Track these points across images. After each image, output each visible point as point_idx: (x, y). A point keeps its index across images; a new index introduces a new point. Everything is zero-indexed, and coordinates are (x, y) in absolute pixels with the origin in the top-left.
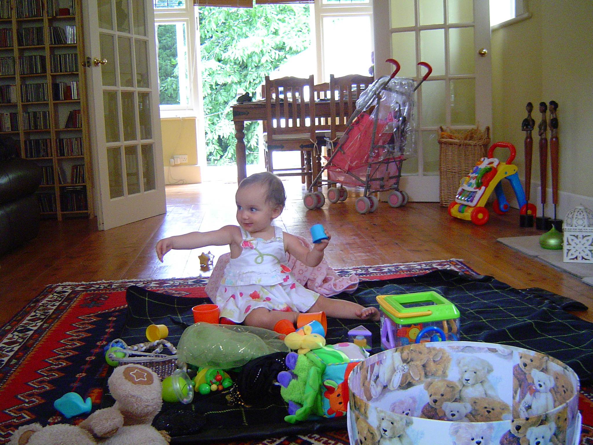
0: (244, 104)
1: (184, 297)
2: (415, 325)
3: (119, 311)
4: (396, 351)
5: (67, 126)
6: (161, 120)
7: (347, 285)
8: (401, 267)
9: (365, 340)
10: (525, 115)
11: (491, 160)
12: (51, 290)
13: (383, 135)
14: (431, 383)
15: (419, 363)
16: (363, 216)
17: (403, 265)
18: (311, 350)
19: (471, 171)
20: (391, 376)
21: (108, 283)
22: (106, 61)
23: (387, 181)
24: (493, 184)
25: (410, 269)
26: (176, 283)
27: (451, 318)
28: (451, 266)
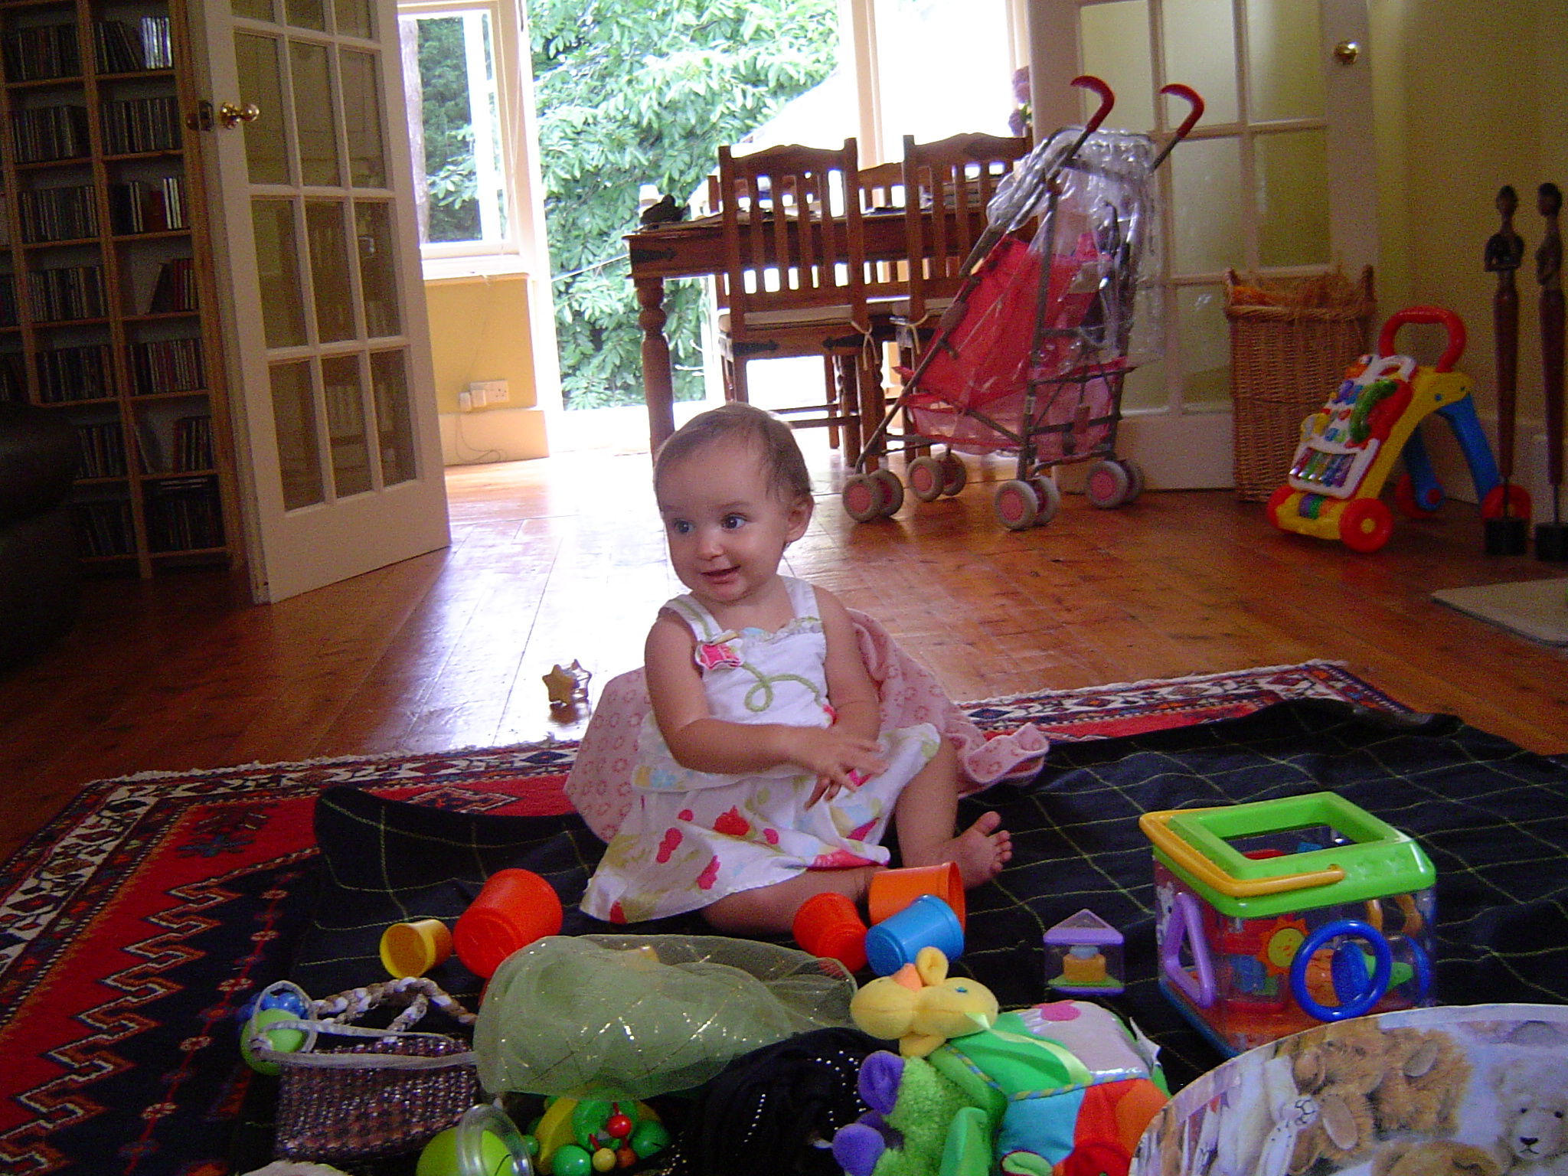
0: (661, 228)
2: (1291, 918)
3: (298, 865)
4: (1277, 1051)
5: (156, 305)
6: (426, 285)
7: (1015, 761)
8: (1164, 691)
9: (1102, 961)
10: (1496, 226)
11: (1390, 361)
12: (95, 801)
13: (1069, 298)
14: (1396, 1158)
15: (1356, 1090)
16: (1017, 535)
17: (1168, 685)
18: (948, 1041)
19: (1333, 395)
20: (1261, 1143)
21: (268, 771)
22: (258, 112)
23: (1083, 431)
24: (1402, 431)
25: (1191, 699)
26: (475, 763)
27: (1409, 888)
28: (1313, 684)
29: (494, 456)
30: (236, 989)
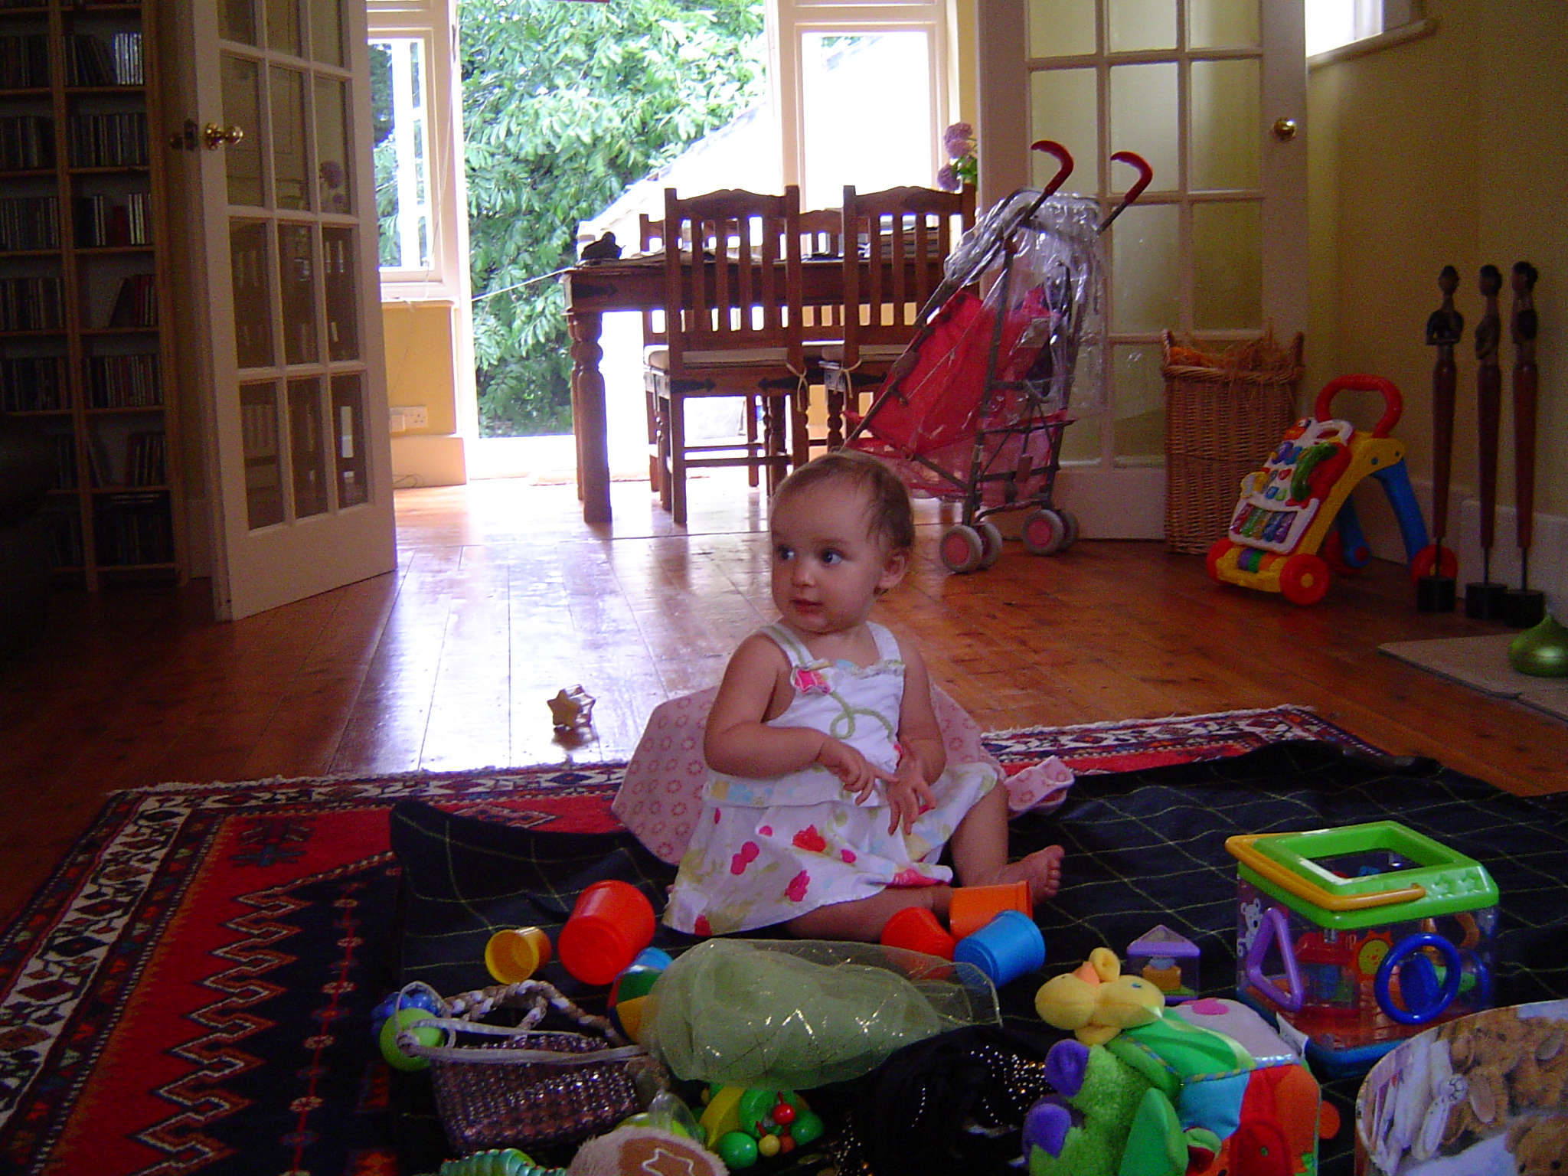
0: (603, 264)
1: (540, 829)
2: (1379, 930)
3: (359, 875)
4: (1439, 1035)
5: (114, 320)
6: (383, 307)
7: (1046, 792)
8: (1152, 730)
9: (1177, 972)
11: (1327, 425)
12: (127, 810)
15: (1496, 1070)
16: (964, 578)
17: (1154, 725)
18: (1123, 1031)
19: (1272, 455)
20: (1423, 1116)
21: (293, 785)
22: (241, 134)
23: (1026, 480)
24: (1340, 492)
25: (1180, 738)
26: (502, 783)
27: (1470, 908)
28: (1291, 728)
29: (411, 482)
30: (341, 991)
